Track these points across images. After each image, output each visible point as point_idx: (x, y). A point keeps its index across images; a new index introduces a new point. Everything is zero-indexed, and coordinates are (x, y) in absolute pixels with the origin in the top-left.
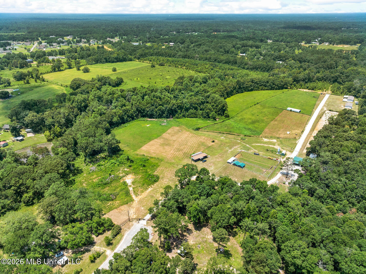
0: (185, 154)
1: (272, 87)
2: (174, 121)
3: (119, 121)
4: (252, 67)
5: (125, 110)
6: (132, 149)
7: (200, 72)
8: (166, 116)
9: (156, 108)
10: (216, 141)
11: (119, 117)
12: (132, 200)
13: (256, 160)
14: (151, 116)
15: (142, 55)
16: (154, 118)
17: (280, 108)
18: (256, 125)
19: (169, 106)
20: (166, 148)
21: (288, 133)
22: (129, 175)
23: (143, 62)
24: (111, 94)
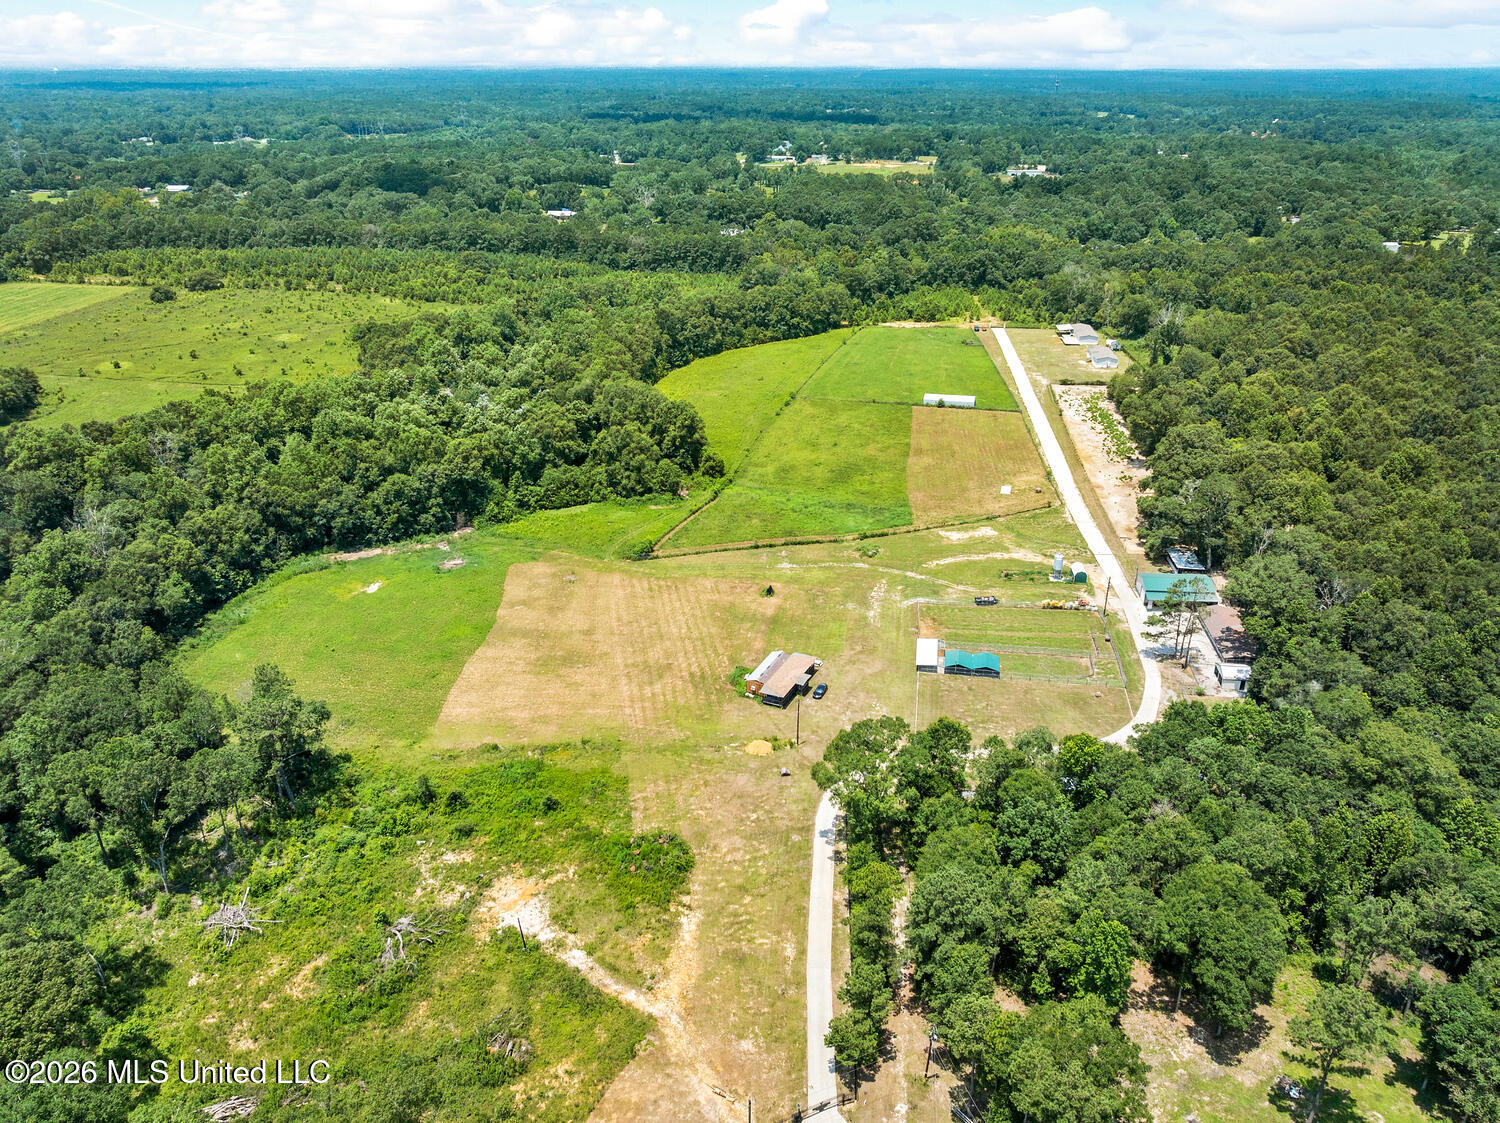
0: (698, 681)
1: (791, 327)
2: (494, 540)
3: (193, 600)
4: (649, 256)
5: (206, 533)
6: (394, 734)
7: (428, 300)
8: (438, 520)
9: (370, 487)
10: (776, 586)
11: (186, 575)
12: (644, 1025)
13: (1011, 629)
14: (355, 537)
15: (55, 250)
16: (369, 545)
17: (892, 400)
18: (860, 483)
19: (442, 469)
20: (578, 678)
21: (1006, 490)
22: (497, 884)
23: (82, 282)
24: (47, 460)
